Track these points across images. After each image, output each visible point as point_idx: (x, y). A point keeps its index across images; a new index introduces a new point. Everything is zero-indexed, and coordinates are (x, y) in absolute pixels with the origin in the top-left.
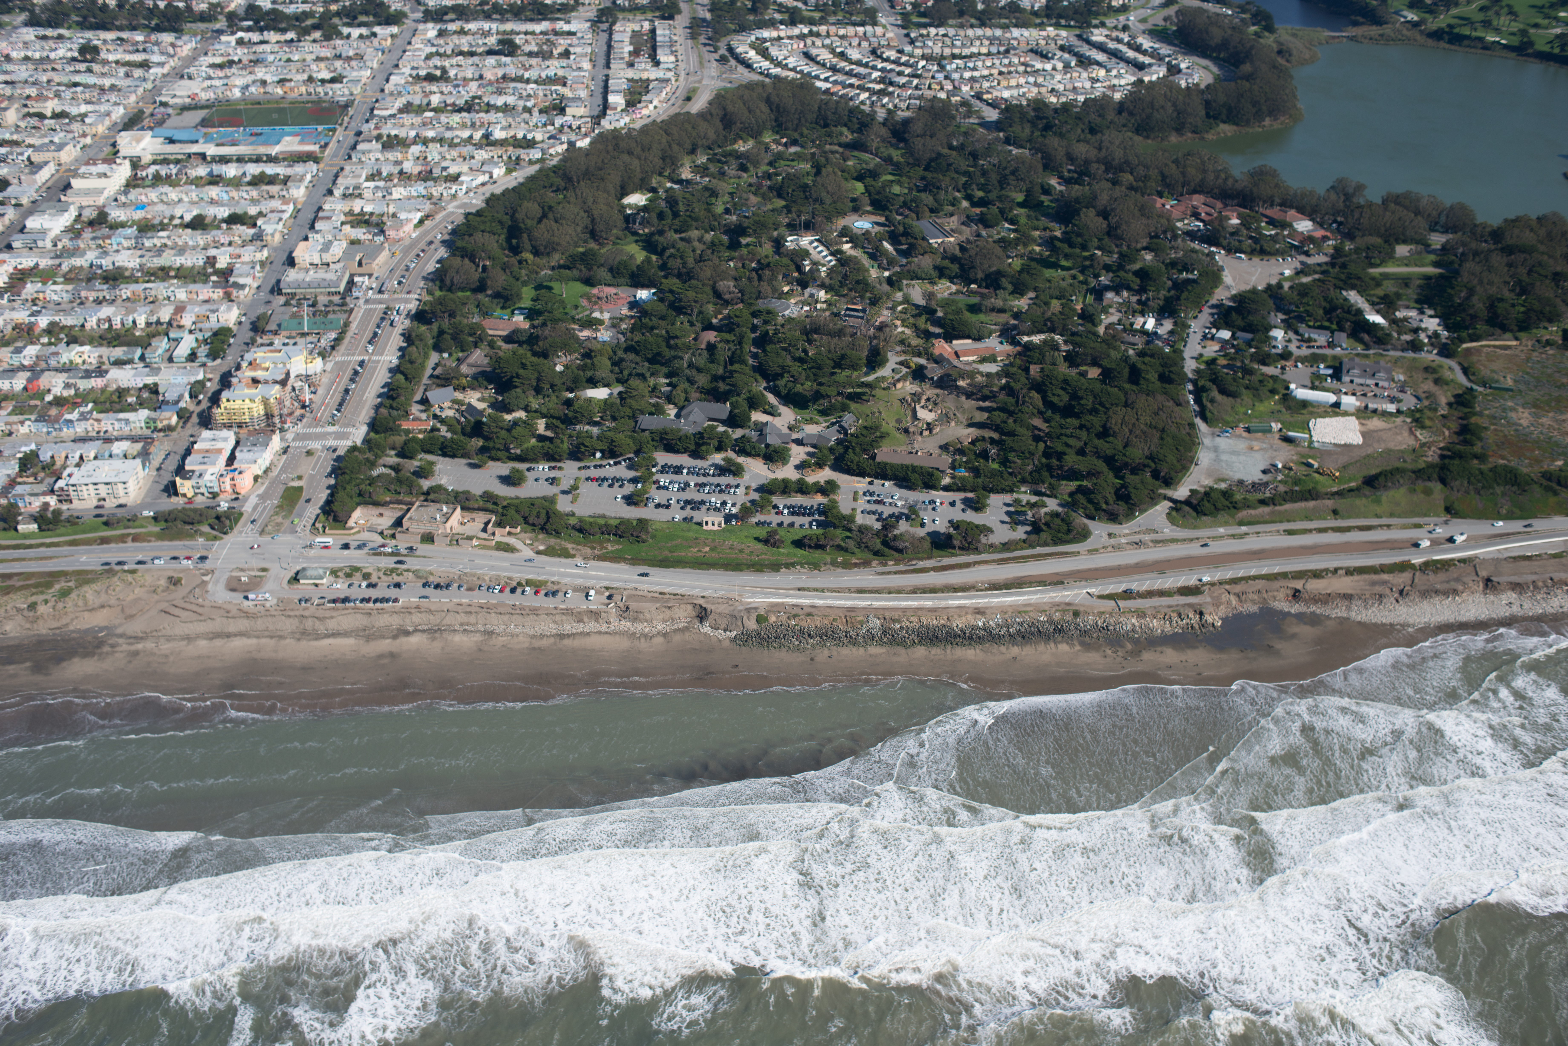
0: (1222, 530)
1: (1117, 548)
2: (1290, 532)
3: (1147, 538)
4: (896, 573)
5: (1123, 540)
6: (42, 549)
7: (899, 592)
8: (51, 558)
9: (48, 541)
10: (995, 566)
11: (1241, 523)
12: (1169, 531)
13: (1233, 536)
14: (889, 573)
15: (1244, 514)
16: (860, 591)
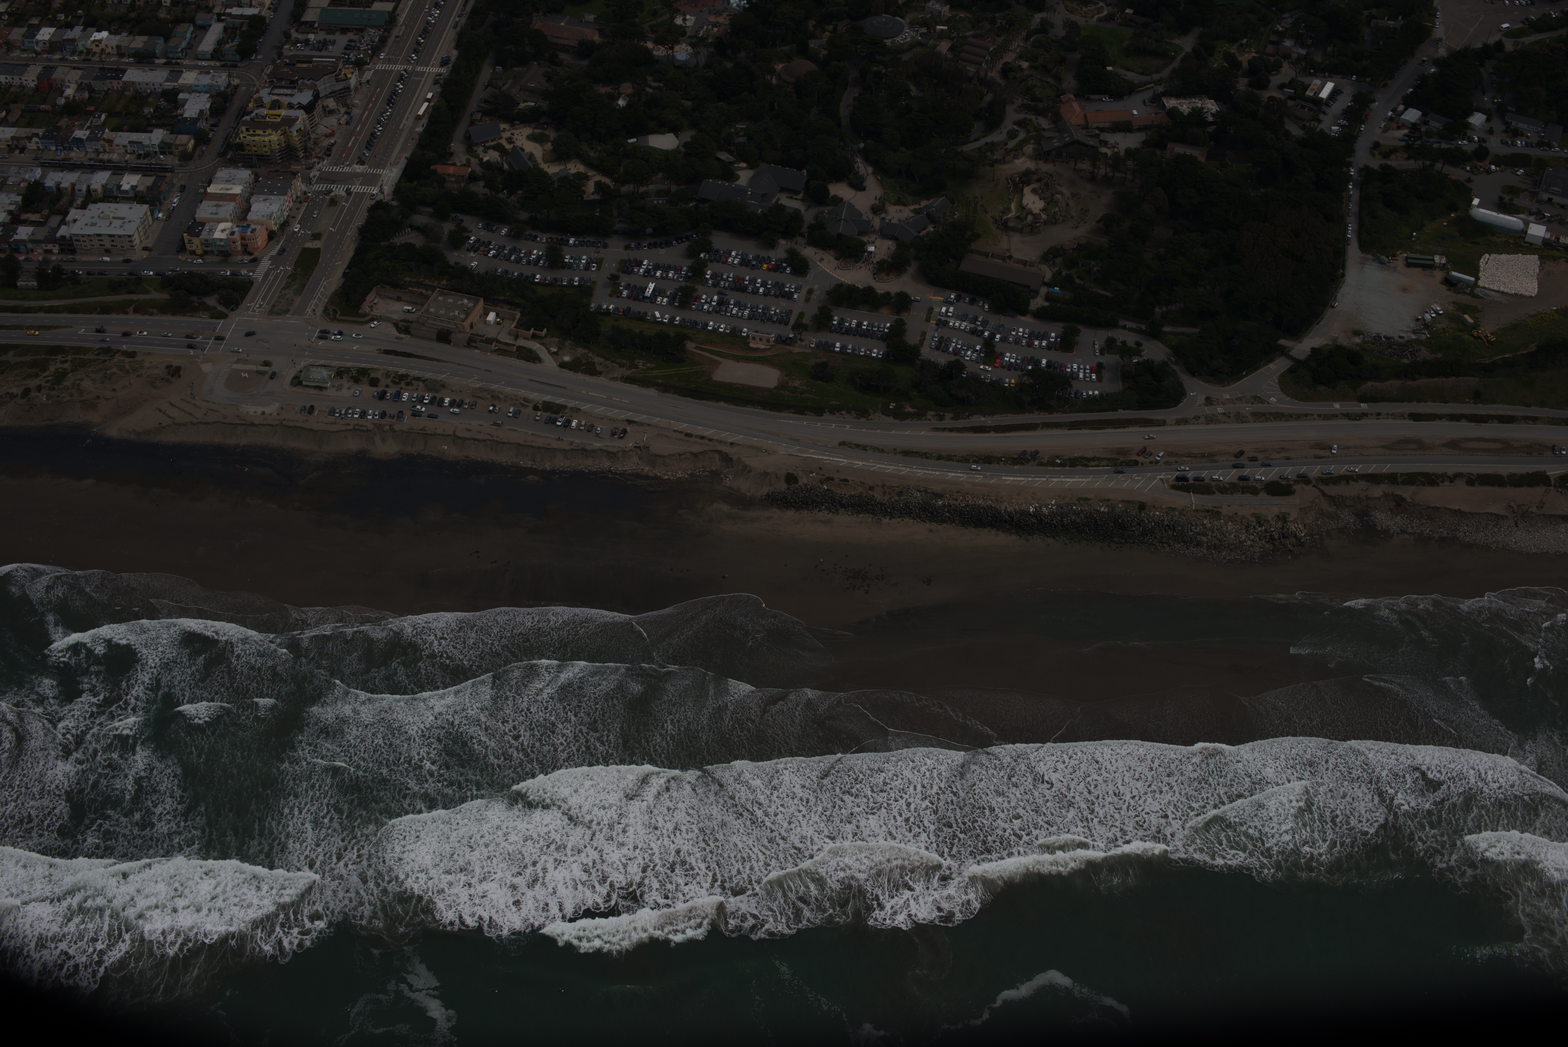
0: (1337, 406)
1: (1211, 420)
2: (1416, 417)
3: (1248, 408)
4: (951, 430)
5: (1220, 410)
6: (41, 315)
7: (949, 458)
8: (49, 328)
9: (47, 304)
10: (1066, 432)
11: (1363, 399)
12: (1276, 400)
13: (1348, 416)
14: (943, 430)
15: (1369, 386)
16: (907, 453)
